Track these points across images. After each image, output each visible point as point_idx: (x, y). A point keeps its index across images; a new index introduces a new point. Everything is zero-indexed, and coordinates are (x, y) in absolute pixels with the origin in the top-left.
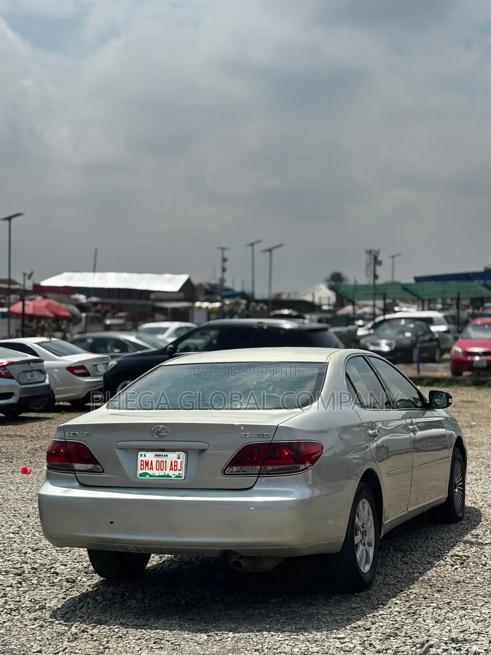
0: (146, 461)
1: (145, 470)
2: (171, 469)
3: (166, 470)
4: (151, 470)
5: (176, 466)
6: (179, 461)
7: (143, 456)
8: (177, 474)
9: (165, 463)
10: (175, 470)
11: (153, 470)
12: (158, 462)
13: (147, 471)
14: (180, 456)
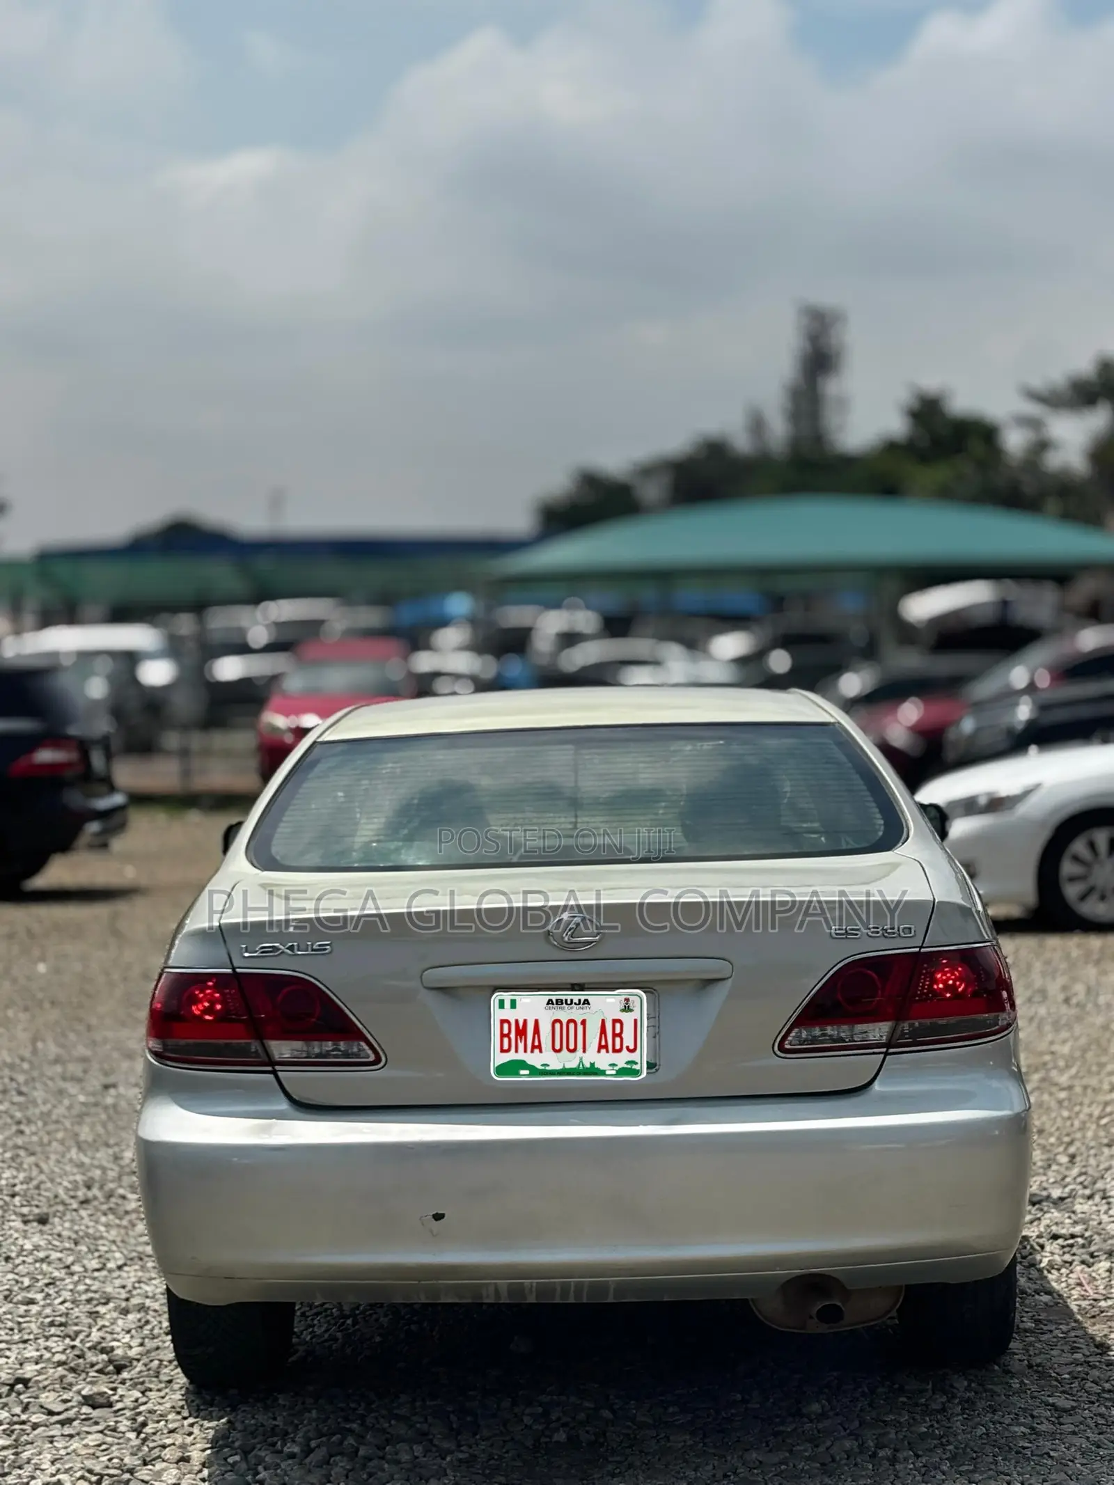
0: (517, 1021)
1: (516, 1051)
2: (600, 1047)
3: (584, 1051)
4: (537, 1051)
5: (620, 1035)
6: (628, 1019)
7: (507, 1004)
8: (622, 1064)
9: (580, 1028)
10: (615, 1051)
11: (541, 1051)
12: (557, 1026)
13: (521, 1056)
14: (630, 1003)
